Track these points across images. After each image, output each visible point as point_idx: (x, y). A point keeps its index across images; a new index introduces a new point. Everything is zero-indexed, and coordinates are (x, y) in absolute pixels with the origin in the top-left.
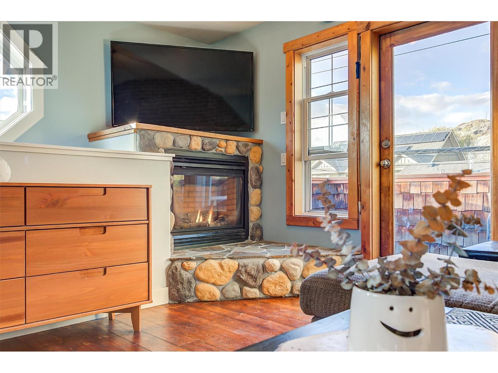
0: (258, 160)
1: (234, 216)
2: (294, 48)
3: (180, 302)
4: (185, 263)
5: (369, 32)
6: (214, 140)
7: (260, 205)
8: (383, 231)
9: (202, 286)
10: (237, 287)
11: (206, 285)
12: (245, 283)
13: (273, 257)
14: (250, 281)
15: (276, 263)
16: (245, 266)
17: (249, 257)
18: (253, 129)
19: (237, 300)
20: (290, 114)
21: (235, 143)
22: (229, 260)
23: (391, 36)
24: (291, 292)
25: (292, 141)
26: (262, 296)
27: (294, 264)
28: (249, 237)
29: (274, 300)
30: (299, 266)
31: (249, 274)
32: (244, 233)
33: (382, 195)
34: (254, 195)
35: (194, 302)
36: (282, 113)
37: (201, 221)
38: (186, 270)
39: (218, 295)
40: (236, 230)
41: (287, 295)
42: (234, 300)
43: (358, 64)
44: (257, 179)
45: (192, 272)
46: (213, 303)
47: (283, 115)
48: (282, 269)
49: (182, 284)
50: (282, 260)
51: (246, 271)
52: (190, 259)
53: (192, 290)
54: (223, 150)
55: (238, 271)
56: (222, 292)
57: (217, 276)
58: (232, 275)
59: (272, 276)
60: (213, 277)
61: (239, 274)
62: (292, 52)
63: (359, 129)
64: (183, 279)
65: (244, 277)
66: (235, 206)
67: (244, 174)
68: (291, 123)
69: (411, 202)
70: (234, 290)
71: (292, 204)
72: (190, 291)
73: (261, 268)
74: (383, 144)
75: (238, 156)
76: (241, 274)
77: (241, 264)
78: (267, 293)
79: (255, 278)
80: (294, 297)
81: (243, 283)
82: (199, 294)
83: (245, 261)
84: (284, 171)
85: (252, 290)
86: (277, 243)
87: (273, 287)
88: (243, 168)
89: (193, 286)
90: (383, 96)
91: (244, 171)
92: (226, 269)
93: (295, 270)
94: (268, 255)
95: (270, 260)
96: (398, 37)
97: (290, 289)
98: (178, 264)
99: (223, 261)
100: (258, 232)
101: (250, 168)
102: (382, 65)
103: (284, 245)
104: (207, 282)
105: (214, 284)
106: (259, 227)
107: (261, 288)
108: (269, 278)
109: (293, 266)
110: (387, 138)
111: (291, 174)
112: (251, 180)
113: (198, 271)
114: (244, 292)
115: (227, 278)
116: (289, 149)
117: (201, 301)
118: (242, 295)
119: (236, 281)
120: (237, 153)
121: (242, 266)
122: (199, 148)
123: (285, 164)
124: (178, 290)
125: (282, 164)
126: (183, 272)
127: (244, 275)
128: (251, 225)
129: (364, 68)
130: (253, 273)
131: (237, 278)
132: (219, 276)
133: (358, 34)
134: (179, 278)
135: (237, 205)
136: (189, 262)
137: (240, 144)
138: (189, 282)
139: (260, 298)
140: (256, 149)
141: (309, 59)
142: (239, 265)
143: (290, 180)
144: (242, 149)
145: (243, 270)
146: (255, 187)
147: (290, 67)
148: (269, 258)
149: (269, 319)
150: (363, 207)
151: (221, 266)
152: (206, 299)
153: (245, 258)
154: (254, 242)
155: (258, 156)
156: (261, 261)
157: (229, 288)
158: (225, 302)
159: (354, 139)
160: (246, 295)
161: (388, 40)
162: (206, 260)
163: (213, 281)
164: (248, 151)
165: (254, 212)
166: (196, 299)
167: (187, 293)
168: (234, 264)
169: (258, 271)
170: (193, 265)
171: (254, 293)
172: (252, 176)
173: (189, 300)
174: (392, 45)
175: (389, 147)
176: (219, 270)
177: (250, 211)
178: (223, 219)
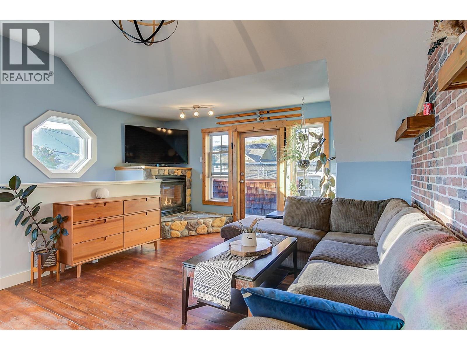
0: (190, 177)
1: (180, 201)
2: (206, 132)
3: (165, 239)
4: (167, 223)
5: (236, 132)
6: (173, 170)
7: (190, 196)
8: (241, 207)
9: (173, 232)
10: (187, 231)
11: (175, 231)
12: (190, 230)
13: (200, 219)
14: (192, 229)
15: (202, 221)
16: (190, 223)
17: (191, 219)
18: (187, 163)
19: (187, 236)
20: (204, 159)
21: (181, 170)
22: (184, 221)
23: (244, 134)
24: (207, 232)
25: (205, 170)
26: (196, 234)
27: (209, 221)
28: (186, 210)
29: (201, 235)
30: (211, 222)
31: (192, 226)
32: (184, 208)
33: (241, 193)
34: (188, 191)
35: (170, 238)
36: (200, 158)
37: (167, 204)
38: (167, 226)
39: (180, 235)
40: (181, 207)
41: (206, 233)
42: (186, 237)
43: (232, 143)
44: (189, 185)
45: (169, 226)
46: (178, 238)
47: (201, 159)
48: (204, 223)
49: (166, 231)
50: (204, 219)
51: (190, 225)
52: (168, 221)
53: (170, 234)
54: (176, 174)
55: (187, 225)
56: (181, 234)
57: (179, 228)
58: (185, 226)
59: (200, 226)
60: (178, 228)
61: (188, 226)
62: (205, 133)
63: (232, 168)
64: (166, 230)
65: (190, 227)
66: (180, 197)
67: (184, 183)
68: (205, 163)
69: (251, 191)
70: (186, 233)
71: (205, 196)
72: (168, 234)
73: (196, 223)
74: (241, 174)
75: (182, 175)
76: (189, 226)
77: (189, 222)
78: (198, 233)
79: (194, 227)
80: (209, 233)
81: (189, 230)
82: (172, 235)
83: (190, 221)
84: (202, 182)
85: (193, 232)
86: (199, 212)
87: (201, 231)
88: (184, 181)
89: (170, 232)
90: (241, 156)
91: (184, 182)
92: (183, 225)
93: (209, 223)
94: (199, 218)
95: (200, 220)
96: (246, 135)
97: (207, 231)
98: (164, 224)
99: (181, 221)
100: (190, 208)
101: (186, 180)
102: (241, 144)
103: (202, 213)
104: (175, 230)
105: (178, 231)
106: (190, 205)
107: (196, 231)
108: (199, 227)
109: (208, 222)
110: (242, 172)
111: (205, 183)
112: (187, 186)
113: (172, 226)
114: (190, 233)
115: (183, 228)
116: (204, 173)
117: (173, 238)
118: (189, 234)
119: (186, 229)
120: (182, 174)
121: (189, 223)
122: (167, 174)
123: (202, 179)
124: (164, 234)
125: (201, 179)
126: (166, 227)
127: (190, 226)
128: (187, 204)
129: (235, 145)
130: (193, 225)
131: (187, 228)
132: (180, 227)
133: (232, 132)
134: (164, 229)
135: (181, 196)
136: (168, 223)
137: (183, 171)
138: (168, 231)
139: (196, 235)
140: (189, 172)
141: (212, 136)
142: (188, 222)
143: (204, 186)
144: (184, 173)
145: (189, 224)
146: (188, 188)
147: (204, 139)
148: (199, 219)
149: (203, 242)
150: (234, 198)
151: (181, 223)
152: (175, 237)
153: (190, 220)
154: (188, 212)
155: (190, 175)
156: (196, 221)
157: (184, 232)
158: (182, 237)
159: (231, 172)
160: (191, 234)
161: (243, 135)
162: (175, 221)
163: (178, 229)
164: (186, 173)
165: (188, 199)
166: (171, 237)
167: (168, 235)
168: (186, 222)
169: (195, 225)
170: (170, 223)
171: (194, 233)
172: (187, 183)
173: (168, 238)
174: (245, 137)
175: (243, 175)
176: (180, 225)
177: (186, 199)
178: (175, 203)
